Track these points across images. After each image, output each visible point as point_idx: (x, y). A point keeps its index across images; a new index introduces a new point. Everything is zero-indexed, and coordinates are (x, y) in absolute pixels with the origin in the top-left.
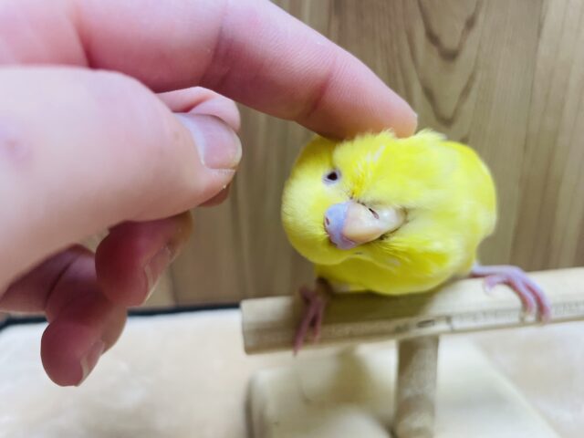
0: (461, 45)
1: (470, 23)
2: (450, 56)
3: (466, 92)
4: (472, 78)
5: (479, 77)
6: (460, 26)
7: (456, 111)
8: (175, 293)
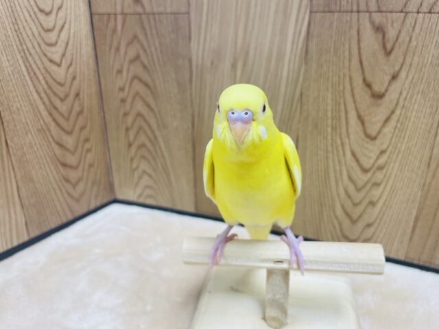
0: (386, 90)
1: (394, 77)
2: (379, 96)
3: (387, 120)
4: (393, 112)
5: (398, 112)
6: (388, 78)
7: (379, 132)
8: (196, 205)
